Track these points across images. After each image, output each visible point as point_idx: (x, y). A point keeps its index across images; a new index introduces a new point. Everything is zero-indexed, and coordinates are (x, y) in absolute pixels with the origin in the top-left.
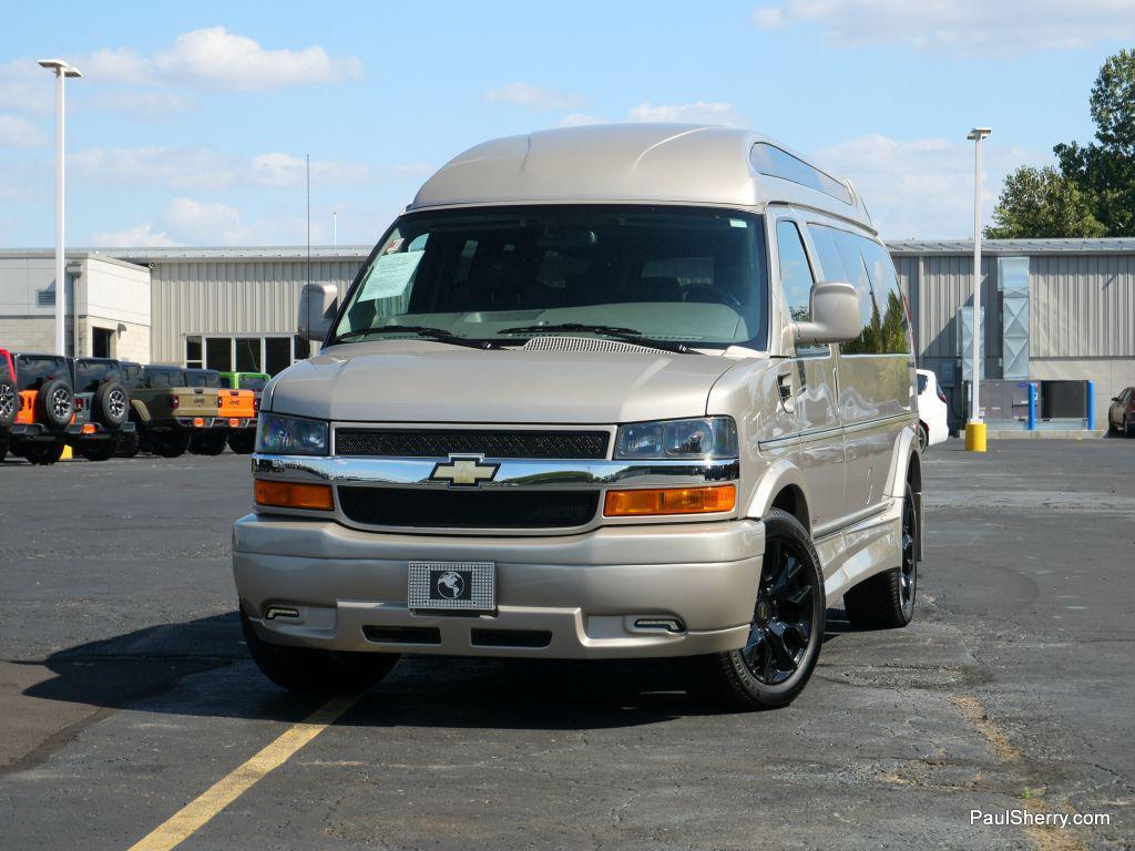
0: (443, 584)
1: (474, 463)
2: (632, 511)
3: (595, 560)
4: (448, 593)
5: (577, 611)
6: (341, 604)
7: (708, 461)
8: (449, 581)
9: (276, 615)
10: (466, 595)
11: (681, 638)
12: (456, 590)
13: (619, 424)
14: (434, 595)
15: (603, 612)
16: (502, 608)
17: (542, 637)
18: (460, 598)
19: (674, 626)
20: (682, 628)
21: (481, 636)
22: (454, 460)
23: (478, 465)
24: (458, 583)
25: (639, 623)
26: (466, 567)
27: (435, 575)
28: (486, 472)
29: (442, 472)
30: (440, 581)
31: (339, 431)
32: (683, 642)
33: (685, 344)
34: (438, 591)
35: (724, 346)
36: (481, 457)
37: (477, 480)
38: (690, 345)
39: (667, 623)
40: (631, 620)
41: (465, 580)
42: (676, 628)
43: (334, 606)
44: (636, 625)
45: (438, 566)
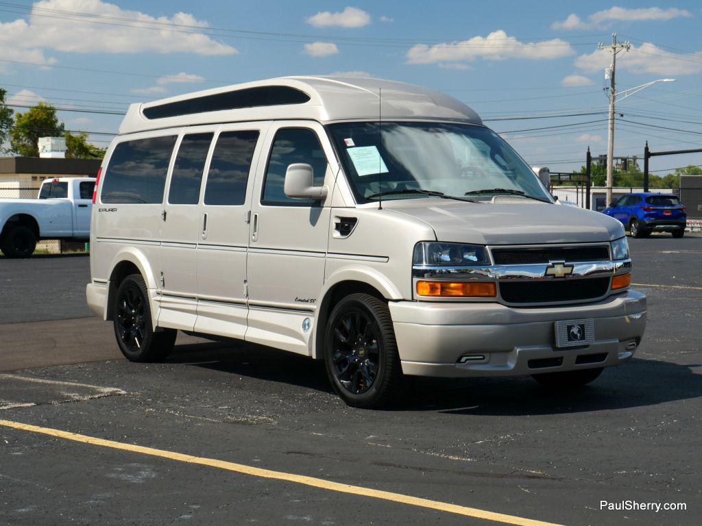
0: (573, 332)
1: (562, 265)
4: (575, 337)
6: (517, 349)
8: (575, 330)
9: (466, 360)
10: (583, 338)
13: (610, 242)
14: (570, 339)
18: (580, 339)
22: (553, 264)
23: (564, 266)
24: (579, 331)
26: (582, 322)
27: (569, 328)
28: (568, 270)
29: (550, 271)
30: (571, 331)
31: (492, 250)
34: (572, 337)
36: (565, 263)
37: (565, 274)
39: (634, 343)
40: (627, 343)
41: (582, 328)
42: (636, 345)
45: (569, 323)
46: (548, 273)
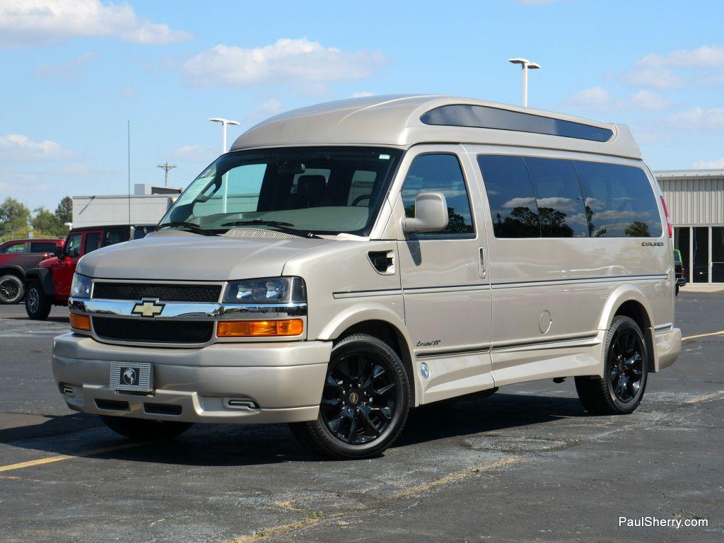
0: (126, 375)
1: (152, 304)
2: (234, 334)
3: (203, 363)
4: (128, 380)
5: (194, 394)
6: (85, 386)
7: (291, 304)
8: (129, 374)
9: (66, 391)
10: (136, 383)
11: (257, 412)
12: (132, 379)
13: (228, 281)
14: (122, 382)
15: (210, 395)
16: (158, 391)
17: (176, 409)
18: (133, 384)
19: (252, 405)
20: (257, 407)
21: (150, 407)
22: (144, 301)
23: (155, 305)
24: (133, 375)
25: (232, 402)
26: (137, 365)
27: (123, 370)
28: (158, 309)
29: (138, 309)
30: (125, 373)
31: (96, 284)
32: (257, 415)
33: (312, 232)
34: (124, 380)
35: (336, 233)
36: (158, 301)
37: (154, 314)
38: (315, 232)
39: (248, 403)
40: (226, 400)
41: (137, 372)
42: (254, 406)
43: (81, 386)
44: (230, 404)
45: (123, 365)
46: (135, 310)
